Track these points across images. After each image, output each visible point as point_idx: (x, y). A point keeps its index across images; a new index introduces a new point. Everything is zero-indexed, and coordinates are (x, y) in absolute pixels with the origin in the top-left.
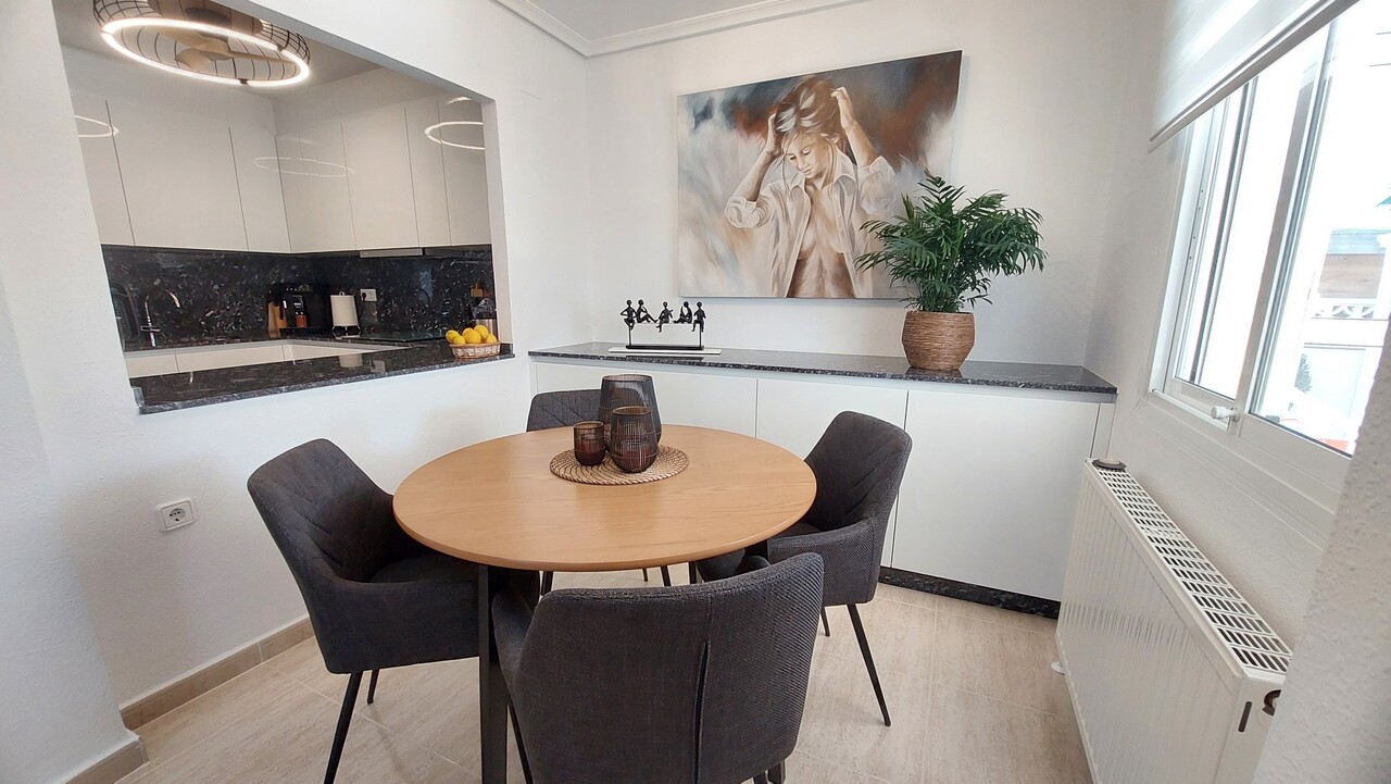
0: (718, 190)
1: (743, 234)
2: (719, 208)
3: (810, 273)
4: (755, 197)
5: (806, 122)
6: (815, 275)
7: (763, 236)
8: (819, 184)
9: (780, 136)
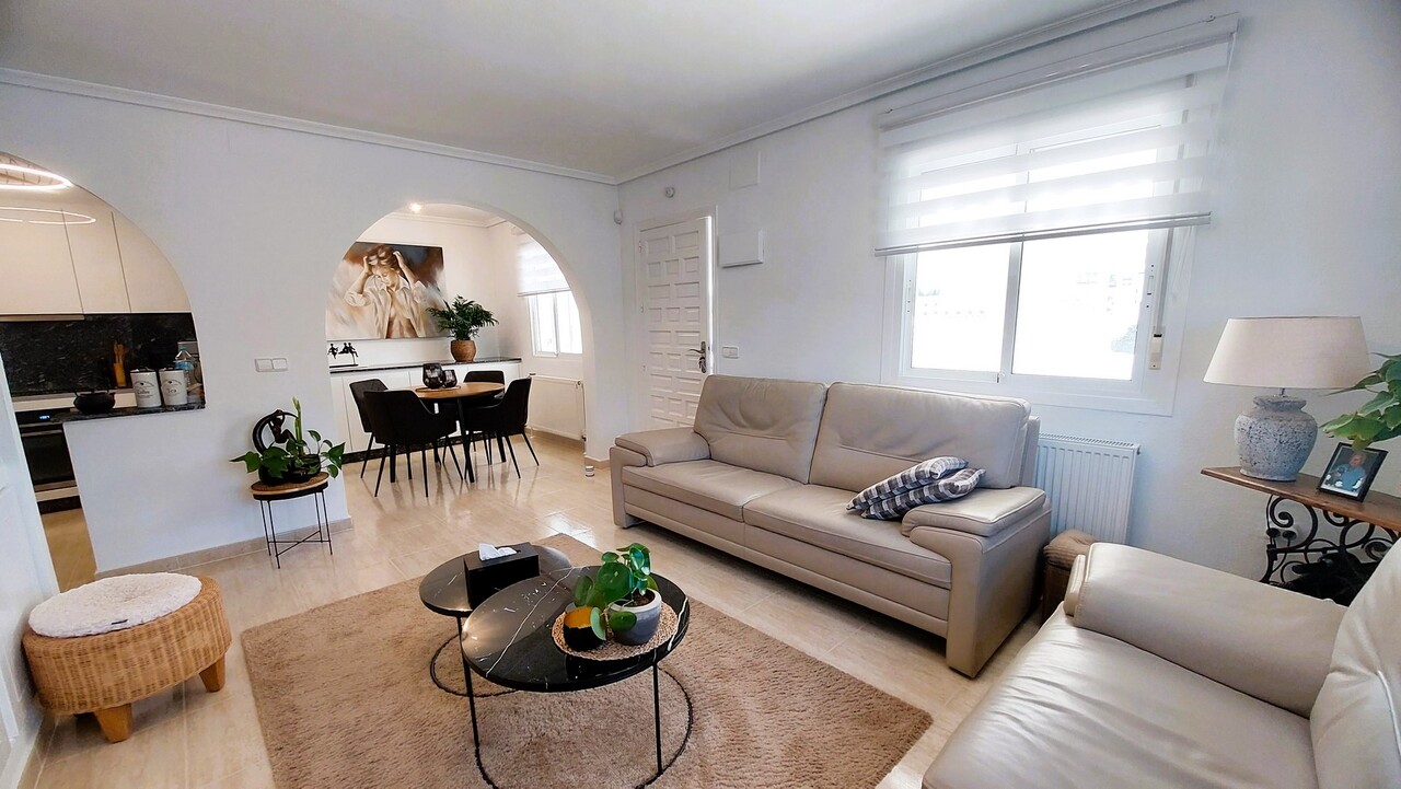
0: (339, 287)
1: (357, 309)
2: (341, 296)
3: (395, 327)
4: (361, 292)
5: (383, 262)
6: (398, 328)
7: (369, 311)
8: (394, 289)
9: (370, 267)
